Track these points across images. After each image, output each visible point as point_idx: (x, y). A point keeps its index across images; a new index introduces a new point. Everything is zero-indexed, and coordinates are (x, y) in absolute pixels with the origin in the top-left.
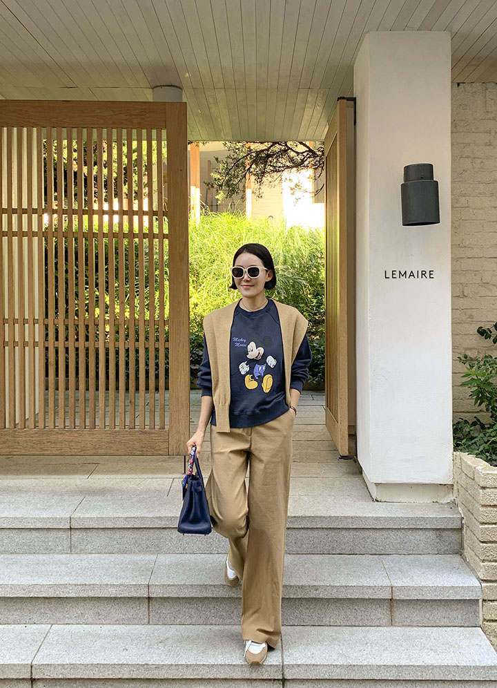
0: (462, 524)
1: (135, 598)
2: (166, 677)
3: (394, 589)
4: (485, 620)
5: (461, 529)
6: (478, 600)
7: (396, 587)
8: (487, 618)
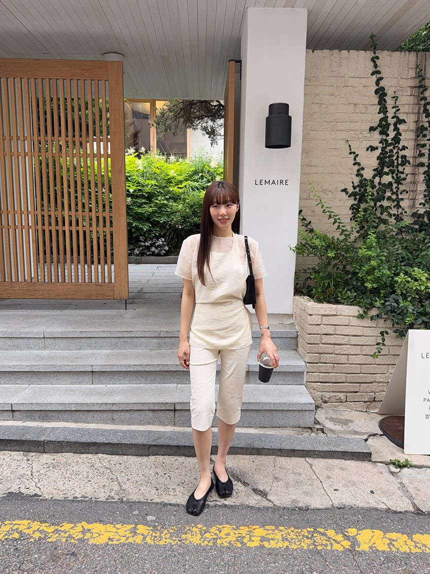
0: (298, 335)
1: (83, 372)
2: (99, 409)
4: (307, 382)
5: (297, 337)
6: (304, 372)
7: (251, 365)
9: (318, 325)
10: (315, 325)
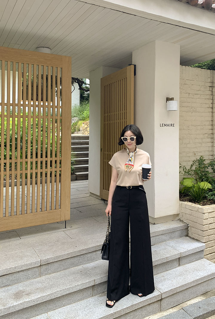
5: (188, 228)
9: (207, 219)
10: (206, 219)
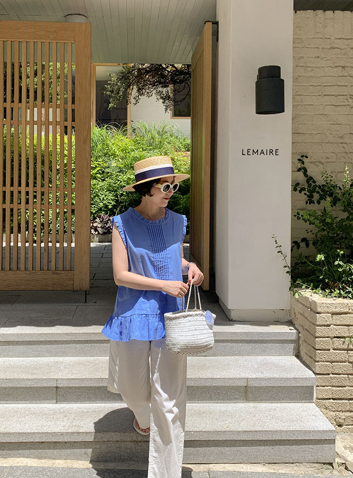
0: (299, 337)
1: (46, 388)
3: (249, 379)
4: (317, 399)
5: (298, 340)
6: (313, 387)
7: (250, 379)
8: (320, 397)
9: (328, 325)
10: (324, 326)
